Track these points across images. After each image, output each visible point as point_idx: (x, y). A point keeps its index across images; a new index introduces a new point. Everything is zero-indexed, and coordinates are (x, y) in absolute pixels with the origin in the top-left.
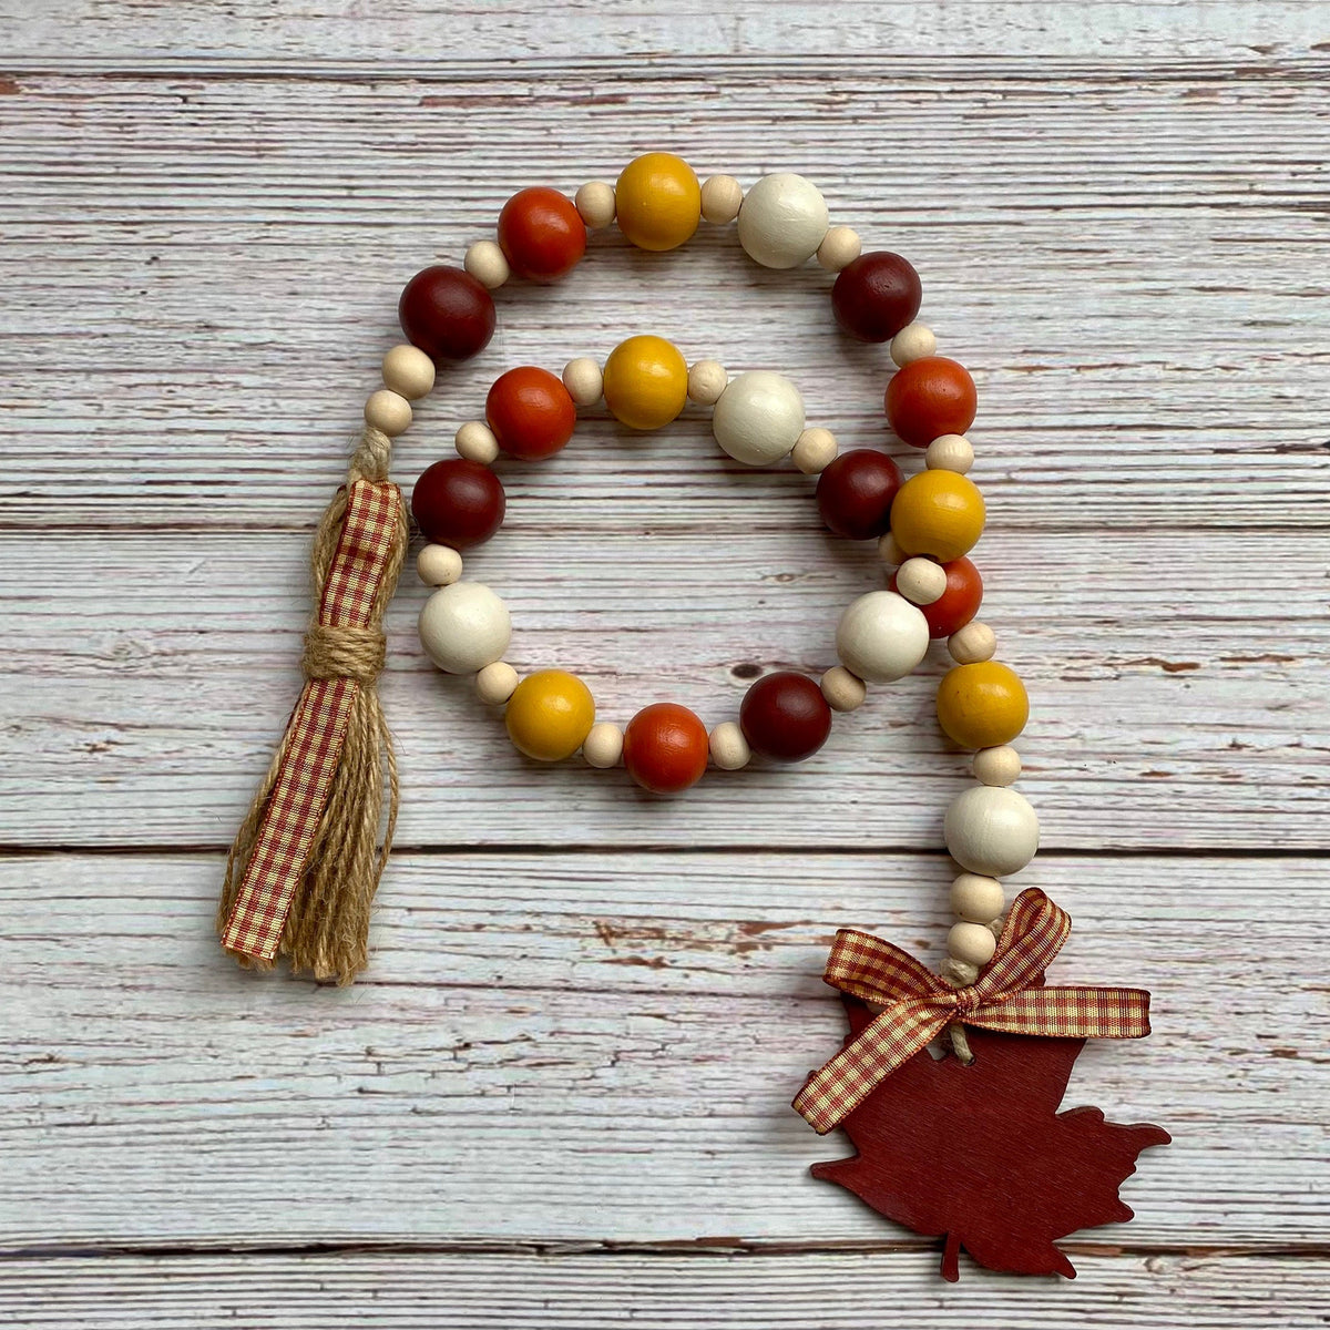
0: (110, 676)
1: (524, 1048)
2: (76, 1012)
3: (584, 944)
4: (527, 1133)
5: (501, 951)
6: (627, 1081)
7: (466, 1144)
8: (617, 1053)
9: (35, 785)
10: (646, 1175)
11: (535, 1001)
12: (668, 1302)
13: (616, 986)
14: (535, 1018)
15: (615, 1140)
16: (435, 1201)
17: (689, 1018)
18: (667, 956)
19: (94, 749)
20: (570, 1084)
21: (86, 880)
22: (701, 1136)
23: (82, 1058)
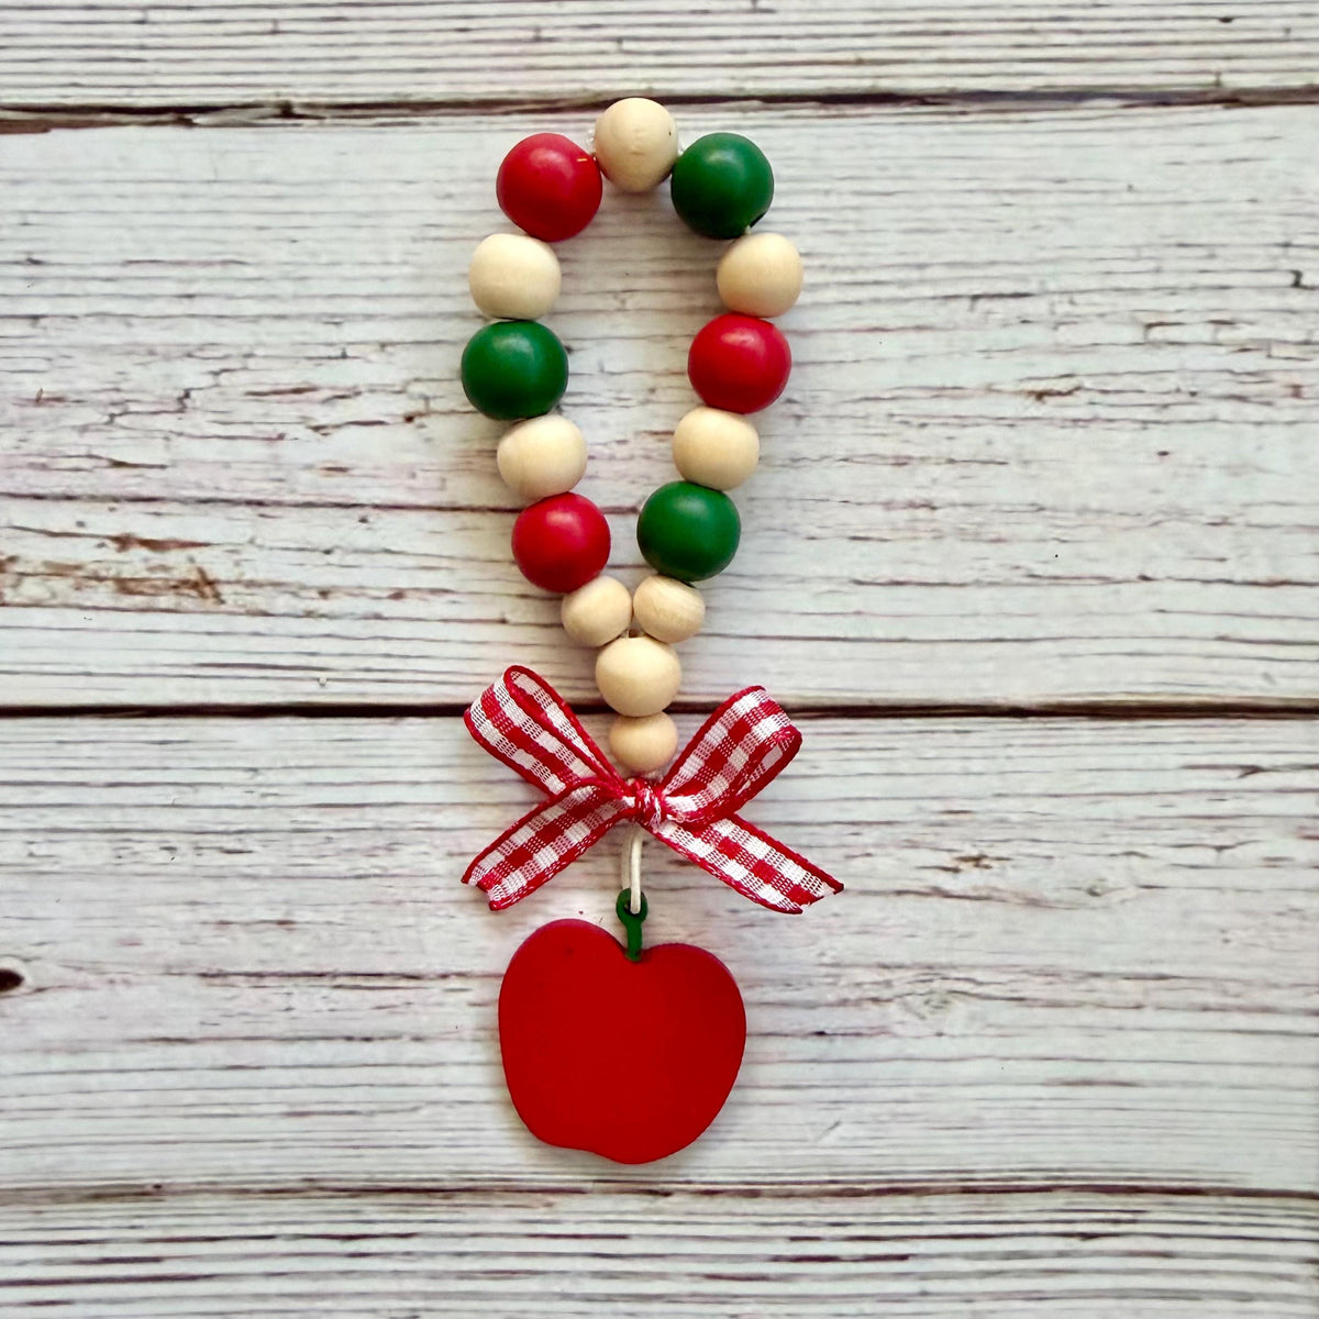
0: (953, 967)
1: (322, 415)
2: (1002, 468)
3: (237, 570)
4: (315, 287)
5: (363, 559)
6: (166, 368)
7: (406, 270)
8: (182, 410)
9: (1064, 808)
10: (131, 228)
11: (308, 485)
12: (90, 35)
13: (187, 509)
14: (309, 460)
15: (180, 280)
16: (452, 181)
17: (74, 463)
18: (110, 553)
19: (977, 860)
20: (251, 363)
21: (990, 667)
22: (48, 287)
23: (993, 398)
